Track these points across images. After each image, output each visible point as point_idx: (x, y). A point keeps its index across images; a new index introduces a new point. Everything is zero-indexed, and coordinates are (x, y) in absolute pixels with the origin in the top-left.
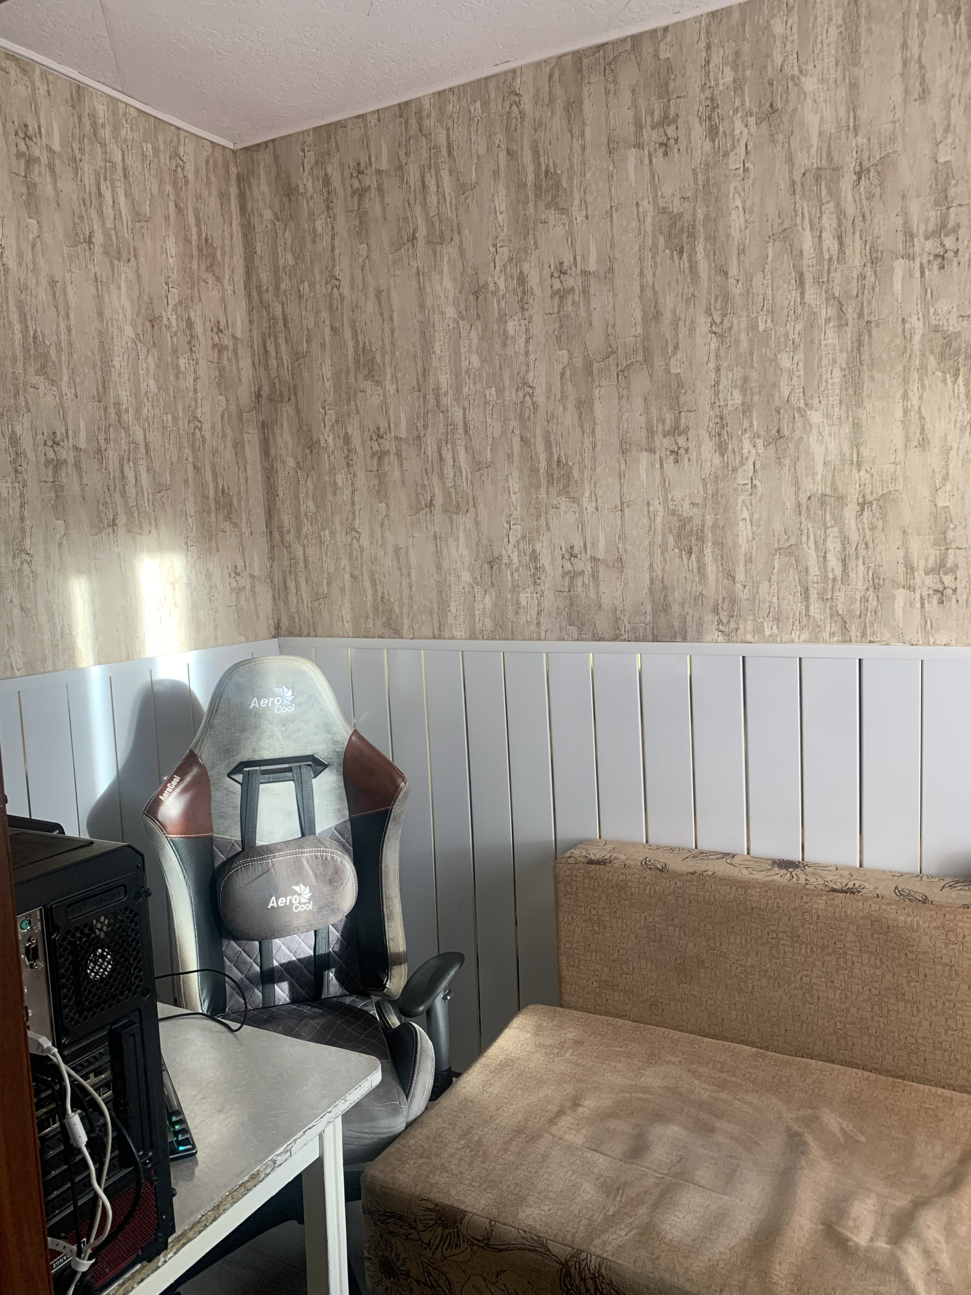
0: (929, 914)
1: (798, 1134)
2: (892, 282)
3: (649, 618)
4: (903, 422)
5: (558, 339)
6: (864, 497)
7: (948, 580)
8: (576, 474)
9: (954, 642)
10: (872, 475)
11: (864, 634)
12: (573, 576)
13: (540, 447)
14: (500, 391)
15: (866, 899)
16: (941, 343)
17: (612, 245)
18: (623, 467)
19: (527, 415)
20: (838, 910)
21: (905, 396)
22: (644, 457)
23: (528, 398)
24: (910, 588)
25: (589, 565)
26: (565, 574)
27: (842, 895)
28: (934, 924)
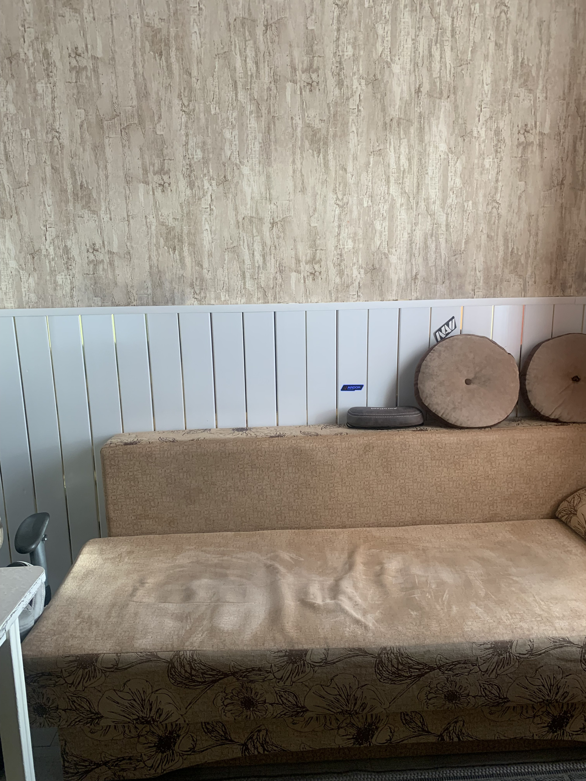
0: (320, 440)
1: (271, 566)
2: (285, 95)
3: (150, 291)
4: (293, 177)
5: (77, 101)
6: (273, 219)
7: (317, 267)
8: (95, 195)
9: (320, 301)
10: (277, 207)
11: (275, 298)
12: (96, 264)
13: (67, 175)
15: (289, 438)
16: (311, 134)
17: (113, 41)
18: (128, 192)
20: (275, 446)
21: (294, 162)
22: (141, 186)
23: (55, 139)
24: (299, 272)
25: (107, 257)
26: (90, 262)
27: (277, 438)
28: (323, 445)
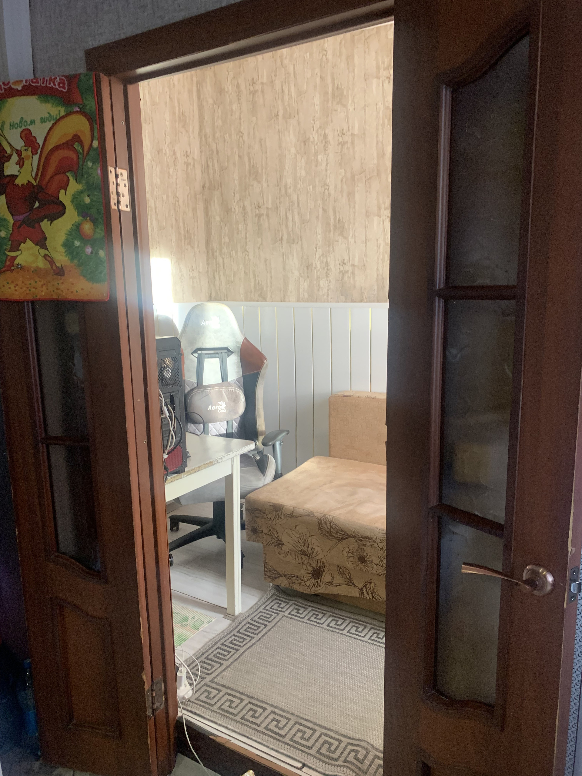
3: (376, 292)
5: (340, 164)
8: (346, 226)
12: (343, 273)
13: (331, 213)
14: (314, 187)
17: (365, 122)
18: (367, 223)
19: (326, 198)
22: (376, 218)
23: (326, 191)
25: (351, 268)
26: (340, 272)
